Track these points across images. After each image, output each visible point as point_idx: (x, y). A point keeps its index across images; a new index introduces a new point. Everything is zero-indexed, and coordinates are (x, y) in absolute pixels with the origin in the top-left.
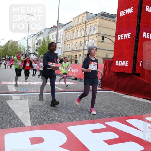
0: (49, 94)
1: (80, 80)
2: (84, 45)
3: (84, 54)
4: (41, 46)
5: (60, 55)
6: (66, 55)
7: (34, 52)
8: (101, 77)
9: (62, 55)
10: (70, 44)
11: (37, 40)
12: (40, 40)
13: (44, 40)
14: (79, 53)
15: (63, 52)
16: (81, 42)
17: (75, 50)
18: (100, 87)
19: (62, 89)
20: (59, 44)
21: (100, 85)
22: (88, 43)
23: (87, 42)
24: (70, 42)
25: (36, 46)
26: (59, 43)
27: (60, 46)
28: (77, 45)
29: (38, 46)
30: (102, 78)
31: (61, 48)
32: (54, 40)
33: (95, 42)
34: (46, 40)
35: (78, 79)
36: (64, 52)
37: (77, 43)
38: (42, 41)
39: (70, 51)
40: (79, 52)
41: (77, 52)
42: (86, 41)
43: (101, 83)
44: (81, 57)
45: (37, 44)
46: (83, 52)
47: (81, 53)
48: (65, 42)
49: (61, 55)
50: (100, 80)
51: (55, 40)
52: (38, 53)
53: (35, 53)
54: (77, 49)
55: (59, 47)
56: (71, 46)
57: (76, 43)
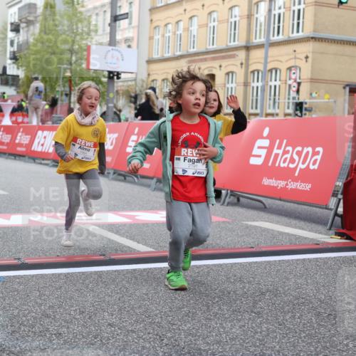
0: (83, 273)
1: (233, 199)
2: (249, 25)
3: (251, 69)
4: (34, 34)
5: (129, 75)
6: (160, 78)
7: (5, 68)
8: (340, 184)
9: (143, 76)
10: (177, 23)
11: (15, 9)
12: (32, 7)
13: (49, 6)
14: (224, 63)
15: (145, 64)
16: (236, 11)
17: (207, 53)
18: (338, 234)
19: (146, 244)
20: (123, 24)
21: (338, 220)
22: (270, 11)
23: (263, 7)
24: (179, 10)
25: (11, 35)
26: (126, 16)
27: (129, 34)
28: (212, 24)
29: (22, 37)
30: (347, 185)
31: (134, 44)
32: (98, 4)
33: (302, 7)
34: (60, 6)
35: (224, 192)
36: (149, 62)
37: (214, 15)
38: (40, 10)
39: (182, 57)
40: (224, 58)
41: (214, 59)
42: (257, 4)
43: (341, 210)
44: (234, 85)
45: (16, 29)
46: (247, 59)
47: (234, 64)
48: (153, 10)
49: (135, 80)
50: (335, 195)
51: (103, 6)
52: (21, 73)
53: (9, 72)
54: (215, 47)
55: (127, 40)
56: (187, 29)
57: (210, 14)
